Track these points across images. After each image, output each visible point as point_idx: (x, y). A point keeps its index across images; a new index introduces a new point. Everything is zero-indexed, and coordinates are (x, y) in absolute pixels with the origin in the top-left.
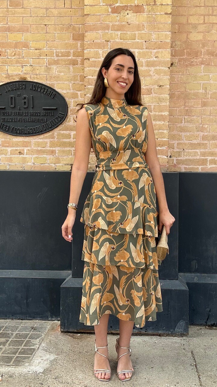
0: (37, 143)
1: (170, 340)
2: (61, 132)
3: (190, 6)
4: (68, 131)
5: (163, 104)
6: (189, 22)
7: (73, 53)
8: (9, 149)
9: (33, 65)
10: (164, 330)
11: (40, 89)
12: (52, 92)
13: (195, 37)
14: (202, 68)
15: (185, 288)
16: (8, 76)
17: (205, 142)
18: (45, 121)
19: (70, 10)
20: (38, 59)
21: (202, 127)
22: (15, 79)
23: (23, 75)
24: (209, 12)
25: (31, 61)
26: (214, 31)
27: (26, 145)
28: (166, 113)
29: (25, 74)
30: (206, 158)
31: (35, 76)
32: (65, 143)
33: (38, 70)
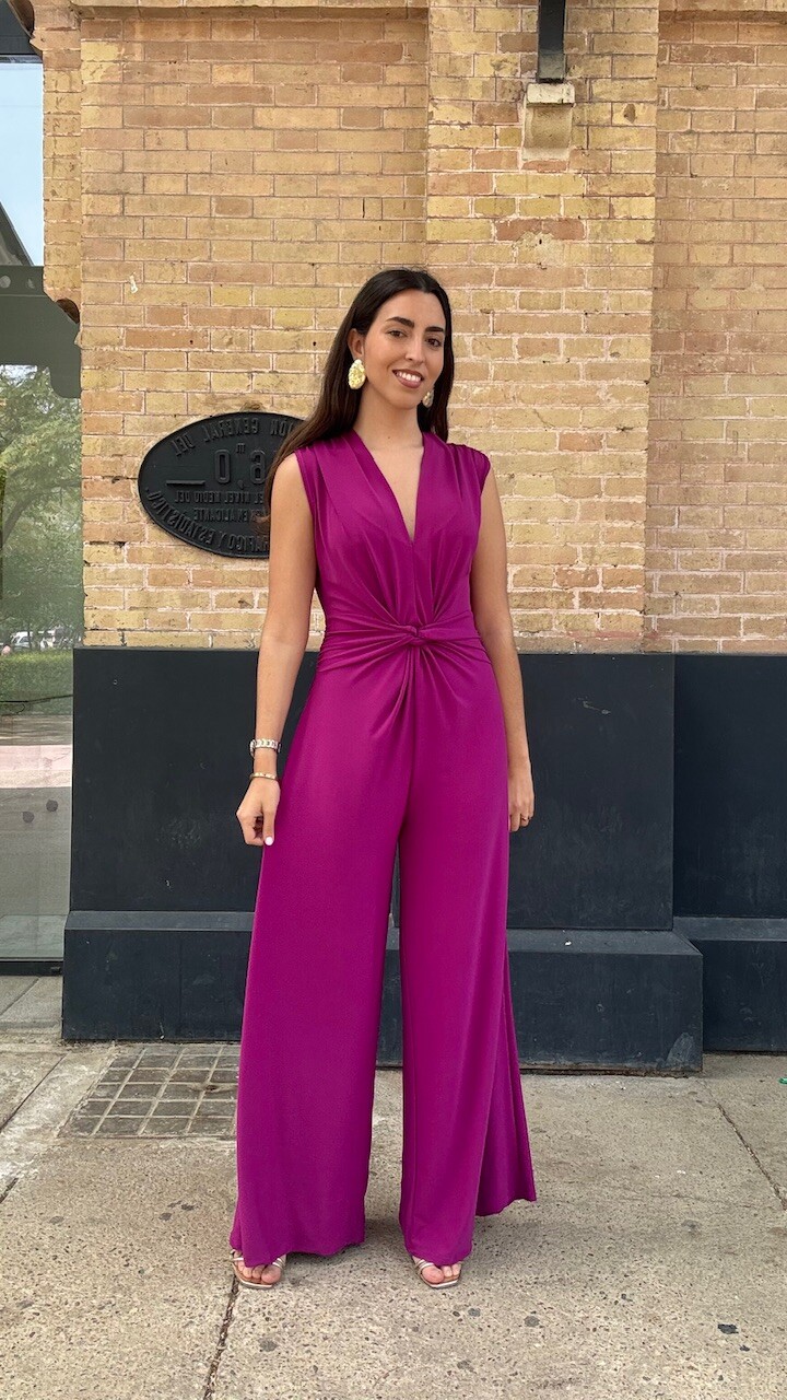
1: (656, 1084)
3: (694, 218)
5: (632, 475)
6: (694, 261)
8: (213, 593)
9: (279, 371)
10: (639, 1059)
13: (708, 299)
14: (726, 382)
15: (692, 951)
16: (213, 399)
17: (735, 574)
19: (380, 224)
20: (291, 353)
21: (727, 534)
22: (230, 408)
23: (251, 397)
24: (744, 234)
25: (273, 359)
26: (756, 286)
27: (259, 580)
28: (640, 499)
29: (258, 393)
30: (735, 615)
31: (285, 399)
33: (291, 382)
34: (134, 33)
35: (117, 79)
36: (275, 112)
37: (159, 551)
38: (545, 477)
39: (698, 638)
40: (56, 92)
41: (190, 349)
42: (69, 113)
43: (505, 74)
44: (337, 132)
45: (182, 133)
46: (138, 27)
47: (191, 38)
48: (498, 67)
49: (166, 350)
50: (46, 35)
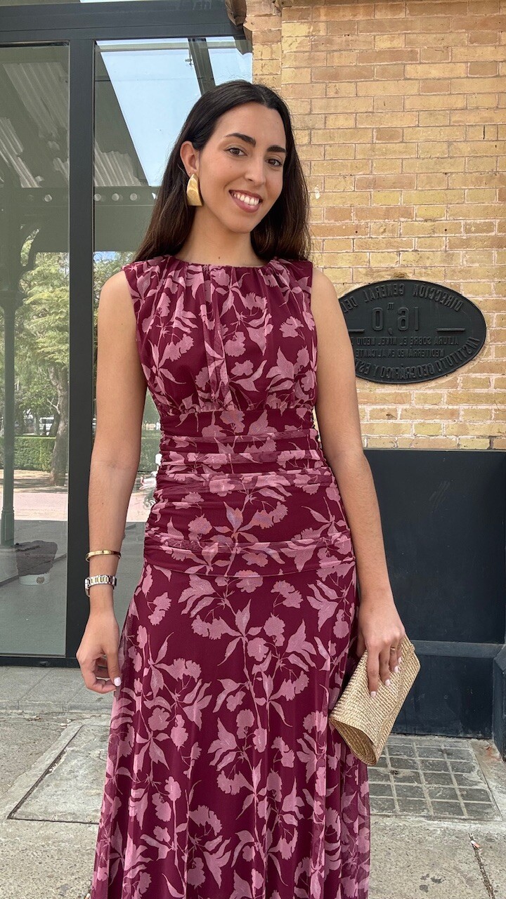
0: (422, 397)
2: (470, 374)
4: (485, 374)
7: (499, 225)
8: (368, 409)
9: (419, 250)
11: (433, 295)
12: (456, 299)
16: (370, 272)
18: (442, 355)
19: (495, 143)
20: (430, 237)
22: (383, 277)
23: (398, 269)
25: (415, 241)
27: (400, 400)
29: (404, 266)
31: (423, 270)
32: (478, 395)
33: (428, 258)
34: (319, 16)
35: (307, 49)
36: (419, 67)
40: (262, 60)
41: (356, 237)
42: (271, 74)
44: (465, 80)
45: (353, 84)
46: (323, 11)
47: (360, 17)
49: (338, 237)
50: (254, 19)
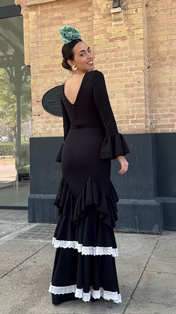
3: (158, 30)
5: (141, 92)
6: (158, 40)
8: (57, 124)
13: (162, 49)
14: (168, 68)
16: (56, 83)
17: (173, 113)
21: (170, 104)
22: (59, 85)
24: (170, 33)
25: (68, 73)
26: (174, 44)
28: (143, 97)
30: (173, 123)
34: (38, 9)
35: (36, 19)
36: (66, 21)
37: (46, 116)
38: (122, 94)
39: (165, 129)
41: (51, 73)
43: (109, 6)
45: (48, 28)
46: (39, 7)
47: (49, 8)
48: (107, 5)
49: (47, 74)
50: (24, 11)
